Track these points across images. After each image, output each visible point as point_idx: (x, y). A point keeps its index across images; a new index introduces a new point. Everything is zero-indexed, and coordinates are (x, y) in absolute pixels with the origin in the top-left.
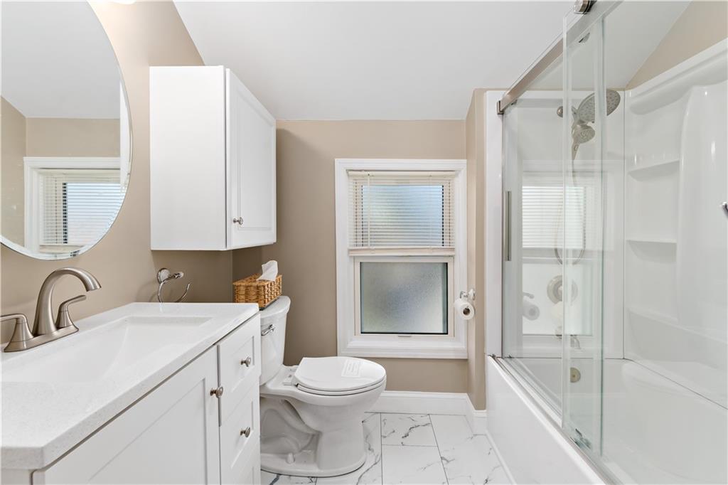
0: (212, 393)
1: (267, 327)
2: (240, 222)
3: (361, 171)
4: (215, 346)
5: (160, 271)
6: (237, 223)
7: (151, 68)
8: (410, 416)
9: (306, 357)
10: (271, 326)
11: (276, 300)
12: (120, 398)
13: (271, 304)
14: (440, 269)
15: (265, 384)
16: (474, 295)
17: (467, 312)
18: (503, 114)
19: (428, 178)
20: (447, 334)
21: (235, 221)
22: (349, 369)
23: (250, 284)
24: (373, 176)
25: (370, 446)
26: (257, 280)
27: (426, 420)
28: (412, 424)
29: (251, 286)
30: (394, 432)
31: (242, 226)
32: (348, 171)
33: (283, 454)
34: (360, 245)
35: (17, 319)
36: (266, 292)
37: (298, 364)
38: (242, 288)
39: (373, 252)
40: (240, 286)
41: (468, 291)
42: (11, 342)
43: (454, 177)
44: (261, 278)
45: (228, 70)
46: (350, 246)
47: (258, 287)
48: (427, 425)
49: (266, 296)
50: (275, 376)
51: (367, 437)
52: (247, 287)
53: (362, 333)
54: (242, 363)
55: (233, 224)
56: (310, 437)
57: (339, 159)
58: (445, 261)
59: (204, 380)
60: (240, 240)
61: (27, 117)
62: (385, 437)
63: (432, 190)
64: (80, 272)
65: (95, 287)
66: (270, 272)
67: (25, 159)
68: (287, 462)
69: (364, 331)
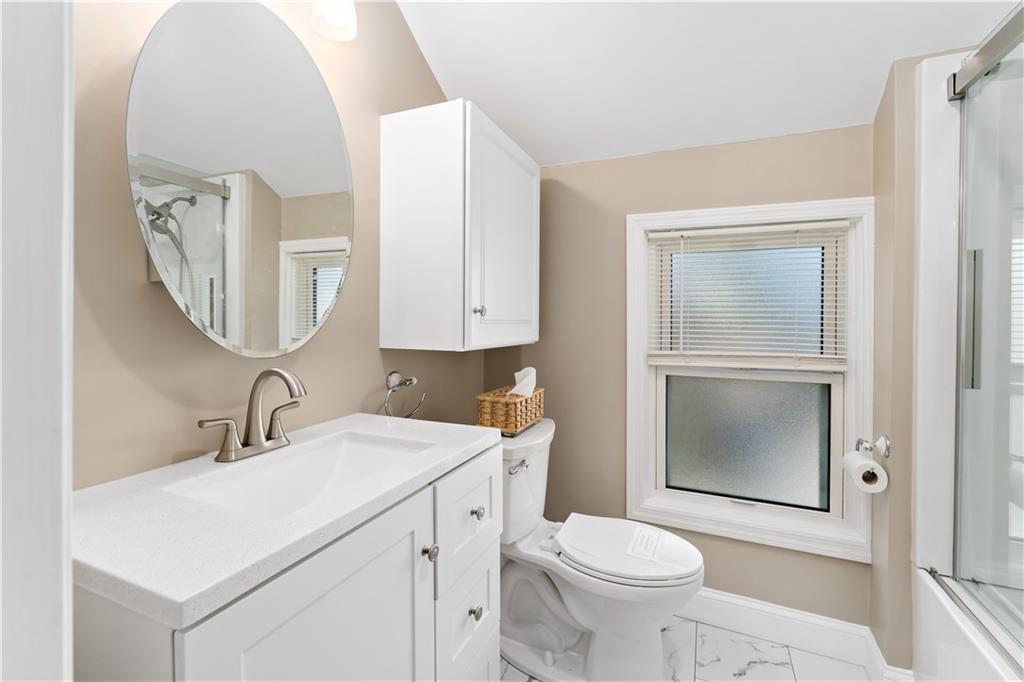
0: (425, 552)
1: (518, 462)
2: (481, 312)
3: (669, 231)
4: (431, 487)
5: (390, 374)
6: (479, 314)
7: (383, 117)
8: (751, 639)
9: (575, 512)
10: (524, 461)
11: (533, 425)
12: (288, 548)
13: (526, 429)
14: (815, 396)
15: (514, 543)
16: (888, 448)
17: (870, 477)
18: (962, 98)
19: (793, 236)
20: (828, 510)
21: (475, 312)
22: (641, 544)
23: (496, 399)
24: (689, 238)
25: (674, 673)
26: (508, 394)
27: (781, 655)
28: (754, 657)
29: (497, 402)
30: (719, 660)
31: (486, 317)
32: (647, 232)
33: (540, 648)
34: (666, 349)
35: (227, 424)
36: (519, 412)
37: (564, 521)
38: (487, 404)
39: (688, 360)
40: (485, 401)
41: (876, 439)
42: (221, 450)
43: (845, 230)
44: (514, 391)
45: (468, 103)
46: (649, 348)
47: (507, 405)
48: (782, 664)
49: (519, 418)
50: (530, 533)
51: (671, 657)
52: (493, 403)
53: (668, 487)
54: (473, 513)
55: (473, 315)
56: (579, 635)
57: (632, 215)
58: (825, 380)
59: (413, 533)
60: (483, 337)
61: (283, 197)
62: (702, 665)
63: (799, 255)
64: (286, 375)
65: (300, 392)
66: (526, 382)
67: (281, 243)
68: (544, 662)
69: (672, 484)
